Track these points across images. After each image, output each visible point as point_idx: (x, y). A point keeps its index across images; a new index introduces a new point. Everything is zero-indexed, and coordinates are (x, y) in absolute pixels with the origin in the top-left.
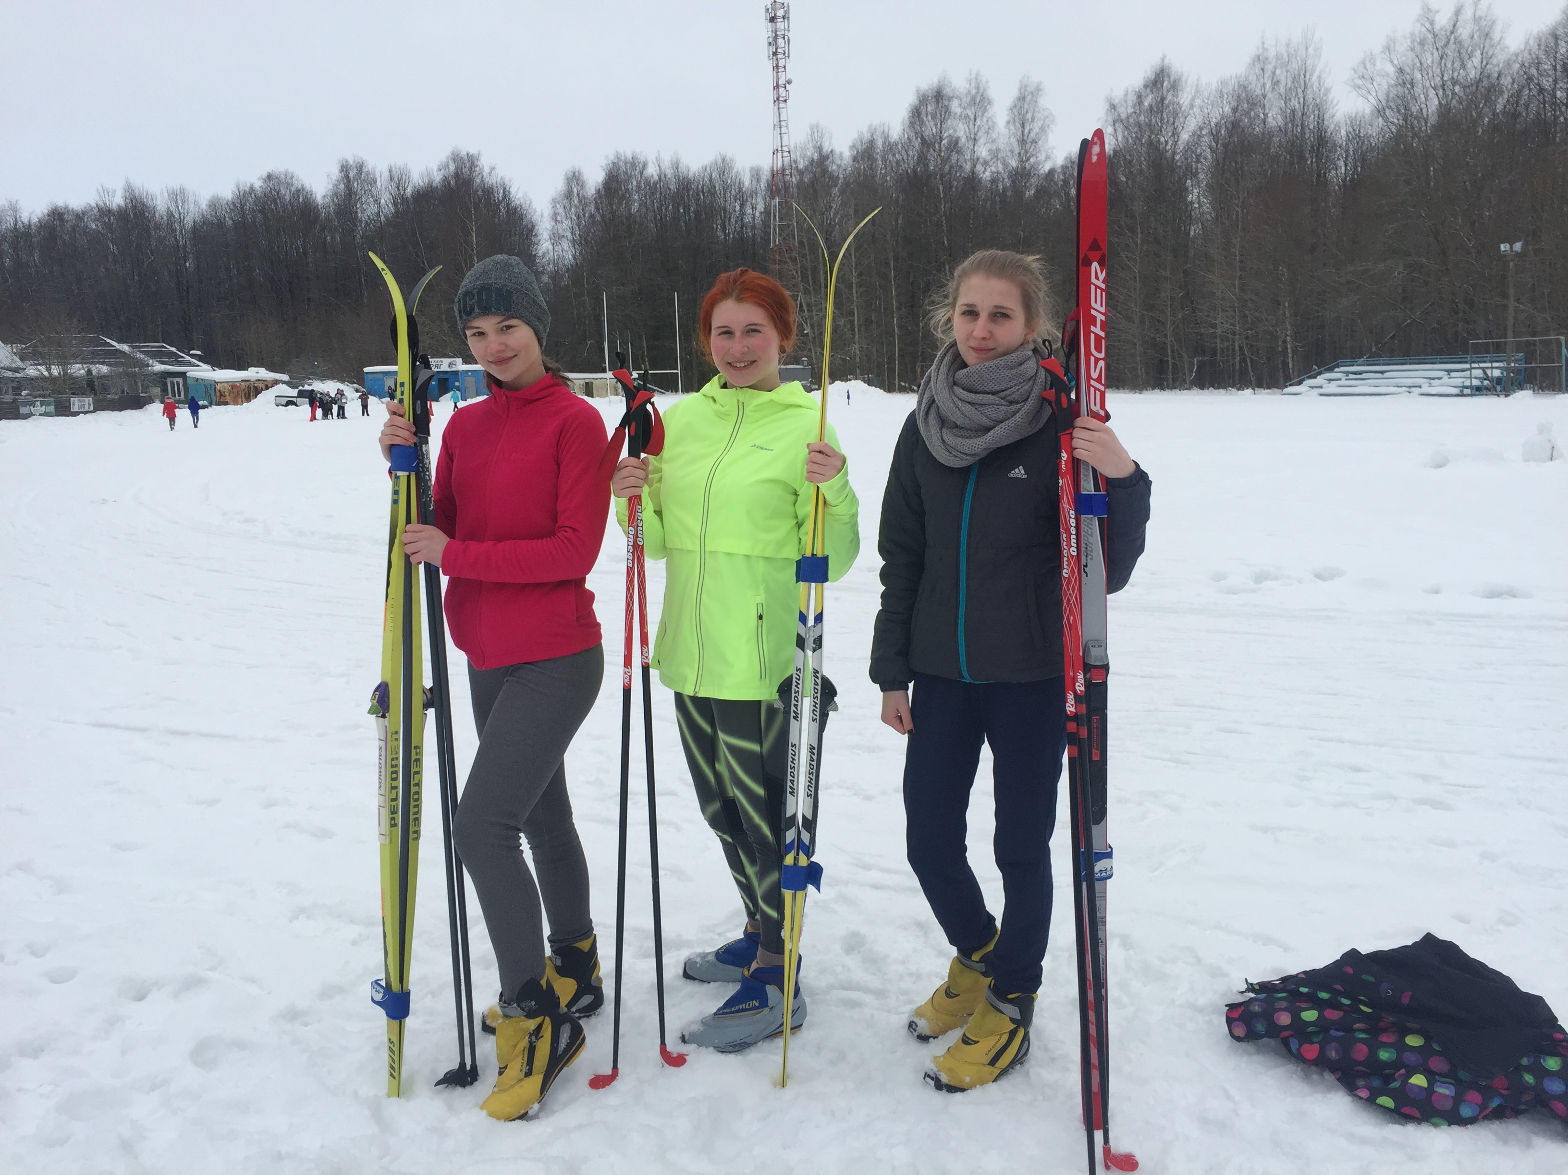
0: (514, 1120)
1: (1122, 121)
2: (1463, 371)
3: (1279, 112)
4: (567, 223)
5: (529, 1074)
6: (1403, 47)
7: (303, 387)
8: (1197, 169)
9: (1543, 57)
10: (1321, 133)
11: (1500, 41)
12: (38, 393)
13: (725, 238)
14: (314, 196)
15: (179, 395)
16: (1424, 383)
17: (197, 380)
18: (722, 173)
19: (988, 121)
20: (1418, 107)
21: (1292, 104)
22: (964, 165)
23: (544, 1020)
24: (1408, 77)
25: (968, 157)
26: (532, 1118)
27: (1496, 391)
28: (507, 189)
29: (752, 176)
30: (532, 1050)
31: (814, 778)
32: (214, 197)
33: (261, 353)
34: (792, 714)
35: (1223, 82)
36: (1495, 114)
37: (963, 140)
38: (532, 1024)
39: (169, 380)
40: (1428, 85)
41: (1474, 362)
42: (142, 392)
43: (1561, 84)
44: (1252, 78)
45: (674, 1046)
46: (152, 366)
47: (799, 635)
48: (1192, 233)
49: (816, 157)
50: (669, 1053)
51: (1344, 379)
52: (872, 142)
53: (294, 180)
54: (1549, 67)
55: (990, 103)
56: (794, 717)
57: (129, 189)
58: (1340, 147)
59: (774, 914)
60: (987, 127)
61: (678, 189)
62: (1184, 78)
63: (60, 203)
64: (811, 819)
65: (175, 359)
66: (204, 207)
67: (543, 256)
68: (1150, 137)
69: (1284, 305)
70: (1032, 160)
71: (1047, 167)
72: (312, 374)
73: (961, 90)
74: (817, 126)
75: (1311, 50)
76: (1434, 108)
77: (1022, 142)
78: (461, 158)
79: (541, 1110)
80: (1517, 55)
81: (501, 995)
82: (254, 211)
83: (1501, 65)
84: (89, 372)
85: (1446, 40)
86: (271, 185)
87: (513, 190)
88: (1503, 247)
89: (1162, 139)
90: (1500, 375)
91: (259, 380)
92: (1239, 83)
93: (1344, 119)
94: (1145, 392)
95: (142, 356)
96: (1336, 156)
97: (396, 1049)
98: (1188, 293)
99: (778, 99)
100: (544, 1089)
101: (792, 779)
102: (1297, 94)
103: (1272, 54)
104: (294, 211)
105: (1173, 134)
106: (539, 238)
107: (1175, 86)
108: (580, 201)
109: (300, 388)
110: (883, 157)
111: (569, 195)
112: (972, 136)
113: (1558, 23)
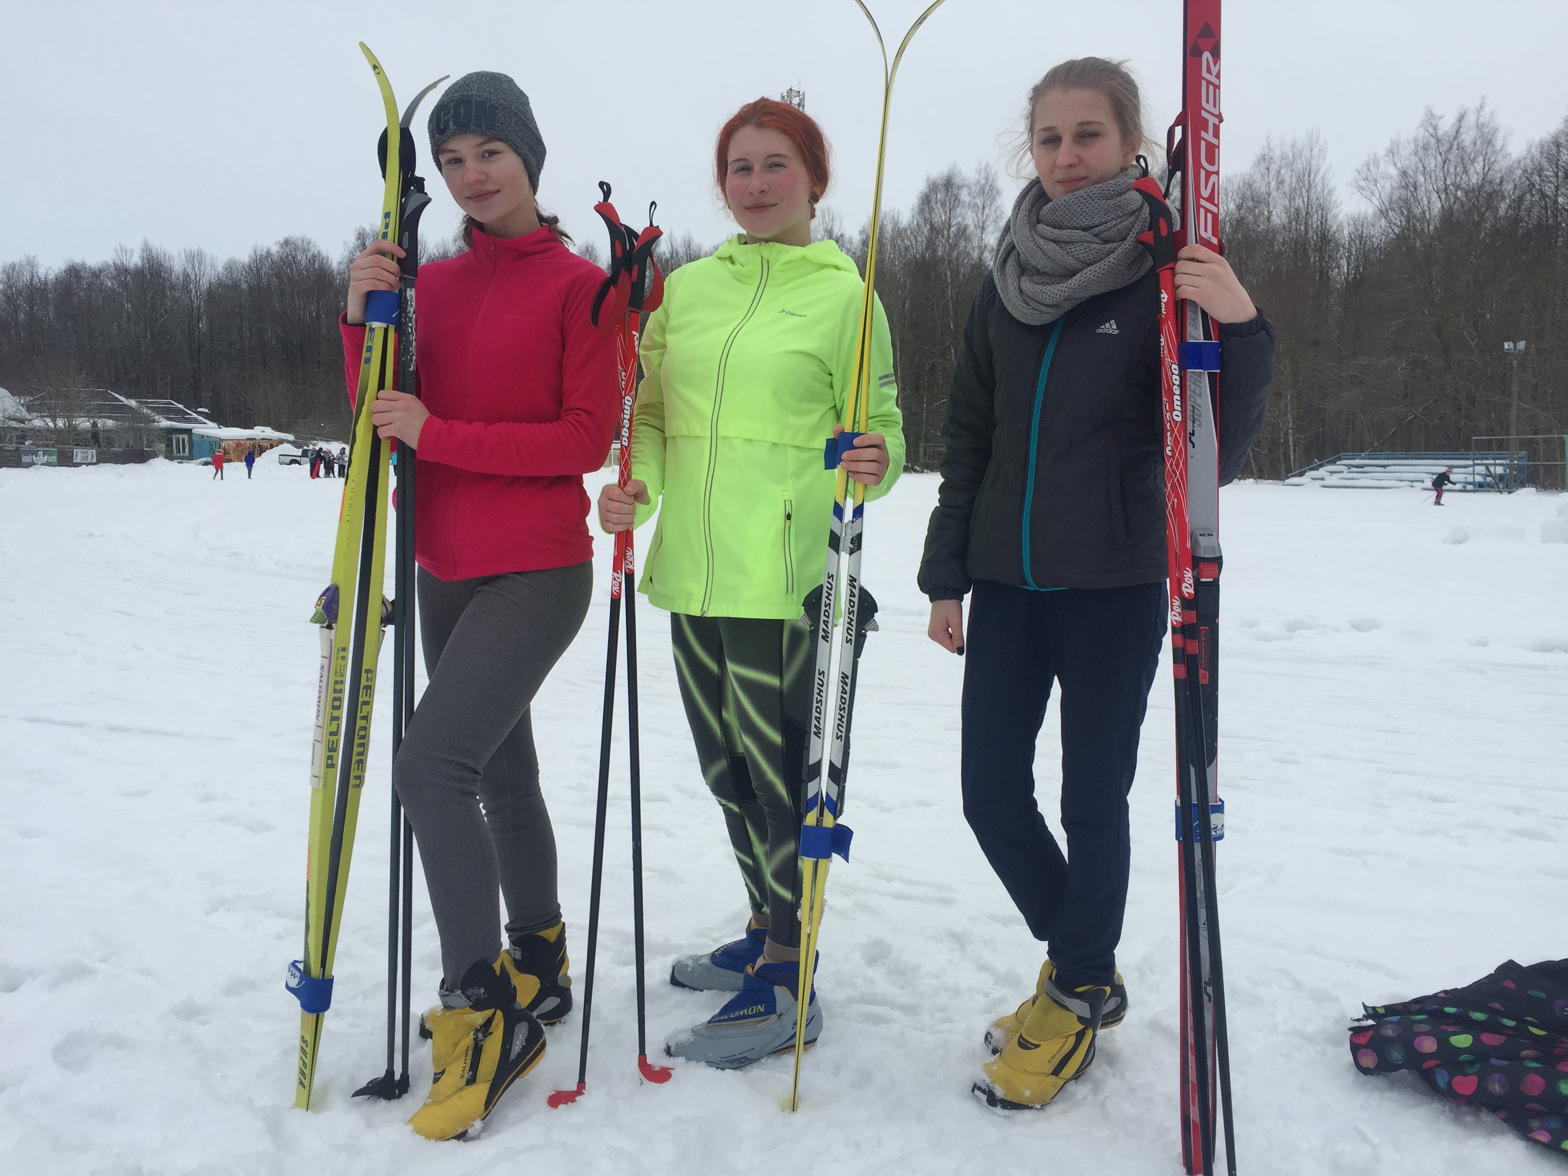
0: (448, 1140)
2: (1465, 467)
3: (1284, 210)
5: (471, 1081)
7: (308, 447)
9: (1546, 165)
10: (1324, 232)
11: (1502, 148)
12: (41, 442)
14: (330, 262)
15: (184, 452)
16: (1427, 478)
17: (203, 436)
19: (996, 211)
20: (1420, 210)
21: (1296, 203)
22: (972, 252)
23: (494, 1013)
24: (1411, 180)
25: (976, 244)
26: (472, 1139)
27: (1499, 488)
30: (477, 1051)
31: (845, 715)
32: (230, 260)
33: (269, 413)
34: (821, 633)
36: (1497, 218)
37: (971, 228)
38: (479, 1018)
39: (174, 436)
40: (1431, 188)
41: (1478, 459)
42: (146, 447)
43: (1563, 190)
44: (1257, 177)
45: (656, 1058)
46: (159, 422)
47: (832, 533)
50: (650, 1065)
51: (1346, 471)
53: (311, 246)
54: (1552, 174)
55: (998, 193)
56: (823, 637)
57: (147, 249)
58: (1343, 247)
59: (787, 895)
60: (995, 216)
63: (78, 260)
64: (840, 767)
65: (182, 416)
66: (220, 269)
69: (1286, 398)
72: (318, 435)
73: (971, 180)
75: (1315, 151)
76: (1437, 211)
79: (484, 1129)
80: (1519, 162)
81: (443, 981)
82: (269, 275)
83: (1503, 172)
84: (95, 425)
85: (1449, 145)
86: (288, 250)
88: (1506, 345)
90: (1504, 472)
91: (264, 439)
92: (1243, 181)
93: (1347, 219)
95: (149, 411)
96: (1339, 256)
97: (309, 1050)
100: (490, 1101)
101: (818, 715)
102: (1301, 195)
103: (1277, 154)
104: (309, 277)
109: (305, 448)
110: (893, 242)
112: (981, 224)
113: (1560, 132)
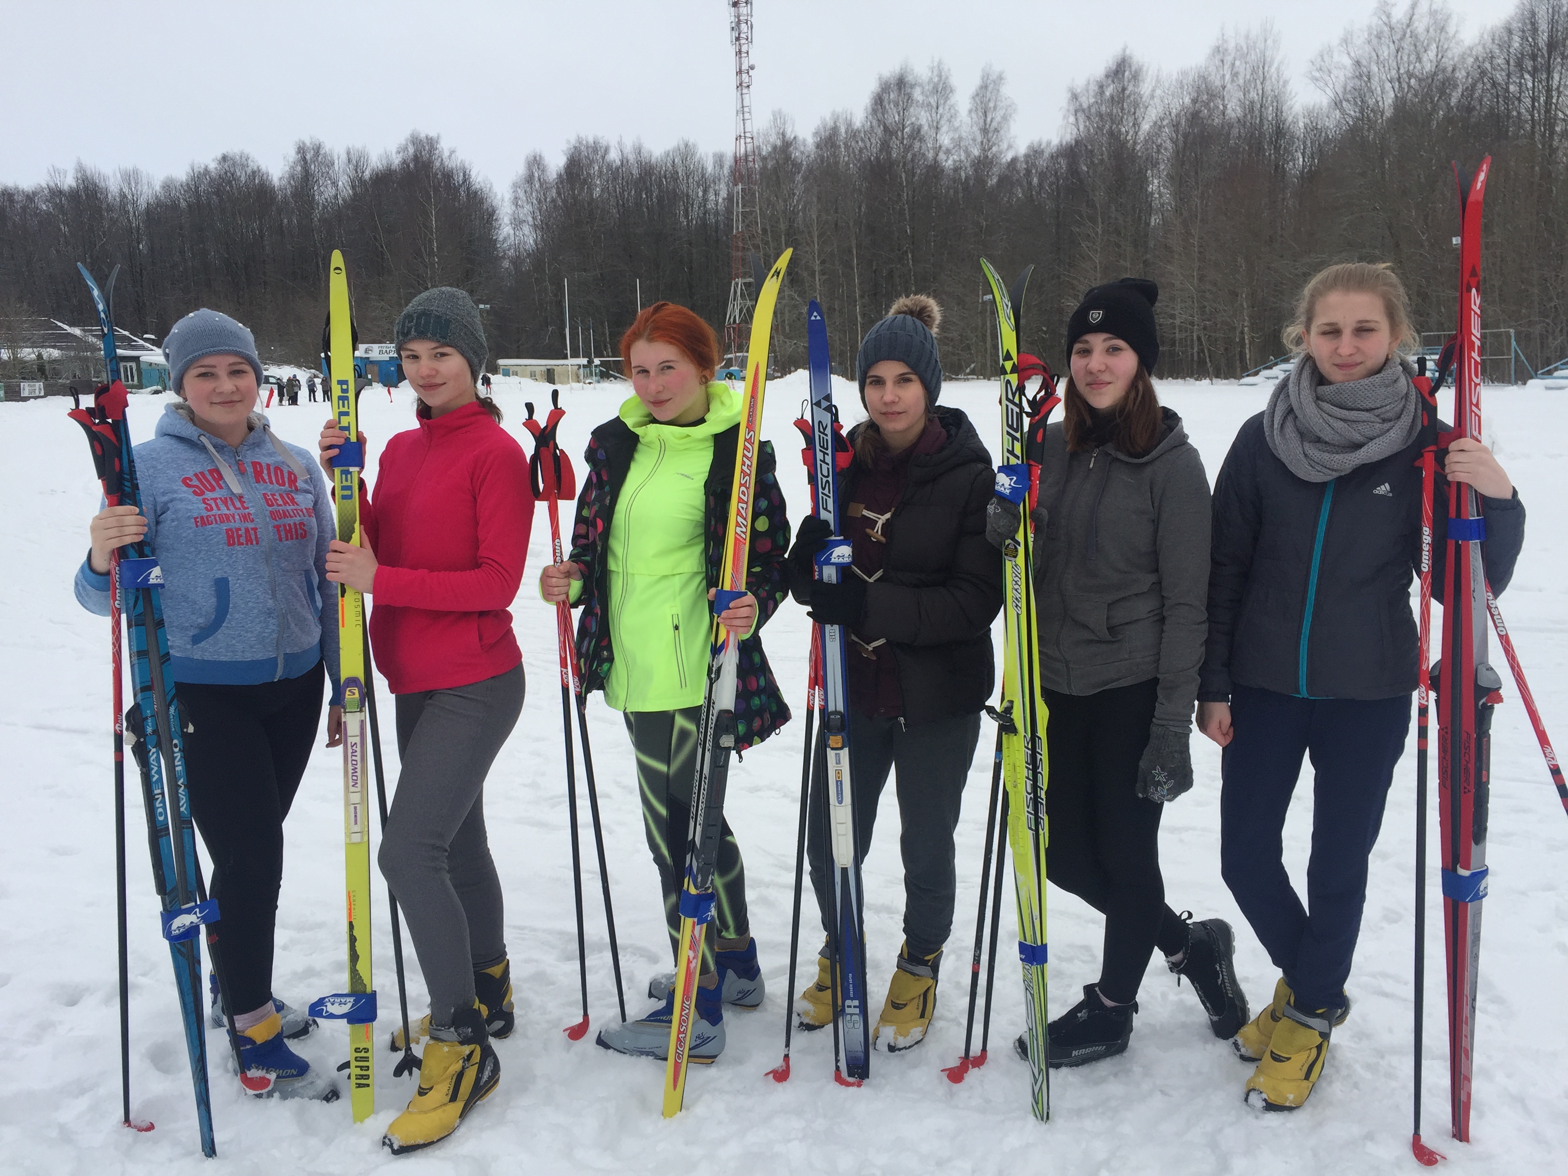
1: (1083, 111)
3: (1238, 103)
4: (528, 208)
5: (453, 1099)
6: (1360, 39)
8: (1157, 159)
9: (1497, 51)
10: (1279, 125)
11: (1455, 34)
13: (688, 224)
14: (270, 178)
15: (132, 380)
17: (150, 364)
18: (684, 159)
19: (950, 109)
20: (1374, 100)
21: (1251, 96)
22: (927, 153)
23: (475, 1050)
24: (1365, 69)
28: (468, 171)
29: (715, 163)
30: (460, 1076)
32: (168, 179)
35: (1184, 73)
37: (926, 128)
38: (466, 1050)
39: (121, 365)
40: (1384, 78)
42: (94, 377)
44: (1212, 69)
48: (1153, 224)
49: (779, 143)
52: (835, 130)
53: (249, 161)
54: (1503, 61)
55: (952, 91)
57: (81, 169)
58: (1298, 139)
60: (949, 115)
61: (640, 175)
62: (1145, 69)
63: (10, 184)
65: (129, 344)
66: (157, 188)
67: (503, 242)
68: (1111, 127)
69: (1242, 296)
70: (994, 149)
71: (1009, 157)
74: (780, 112)
75: (1269, 42)
77: (985, 131)
78: (421, 141)
80: (1471, 49)
82: (209, 193)
83: (1456, 59)
84: (40, 356)
85: (1402, 33)
86: (226, 166)
87: (473, 174)
88: (1454, 240)
89: (1123, 130)
92: (1199, 74)
93: (1302, 111)
95: (94, 339)
96: (1294, 148)
99: (741, 84)
102: (1256, 86)
103: (1231, 45)
104: (249, 193)
105: (1134, 124)
106: (500, 222)
107: (1136, 77)
108: (541, 185)
110: (845, 144)
111: (530, 179)
112: (935, 124)
113: (1512, 18)
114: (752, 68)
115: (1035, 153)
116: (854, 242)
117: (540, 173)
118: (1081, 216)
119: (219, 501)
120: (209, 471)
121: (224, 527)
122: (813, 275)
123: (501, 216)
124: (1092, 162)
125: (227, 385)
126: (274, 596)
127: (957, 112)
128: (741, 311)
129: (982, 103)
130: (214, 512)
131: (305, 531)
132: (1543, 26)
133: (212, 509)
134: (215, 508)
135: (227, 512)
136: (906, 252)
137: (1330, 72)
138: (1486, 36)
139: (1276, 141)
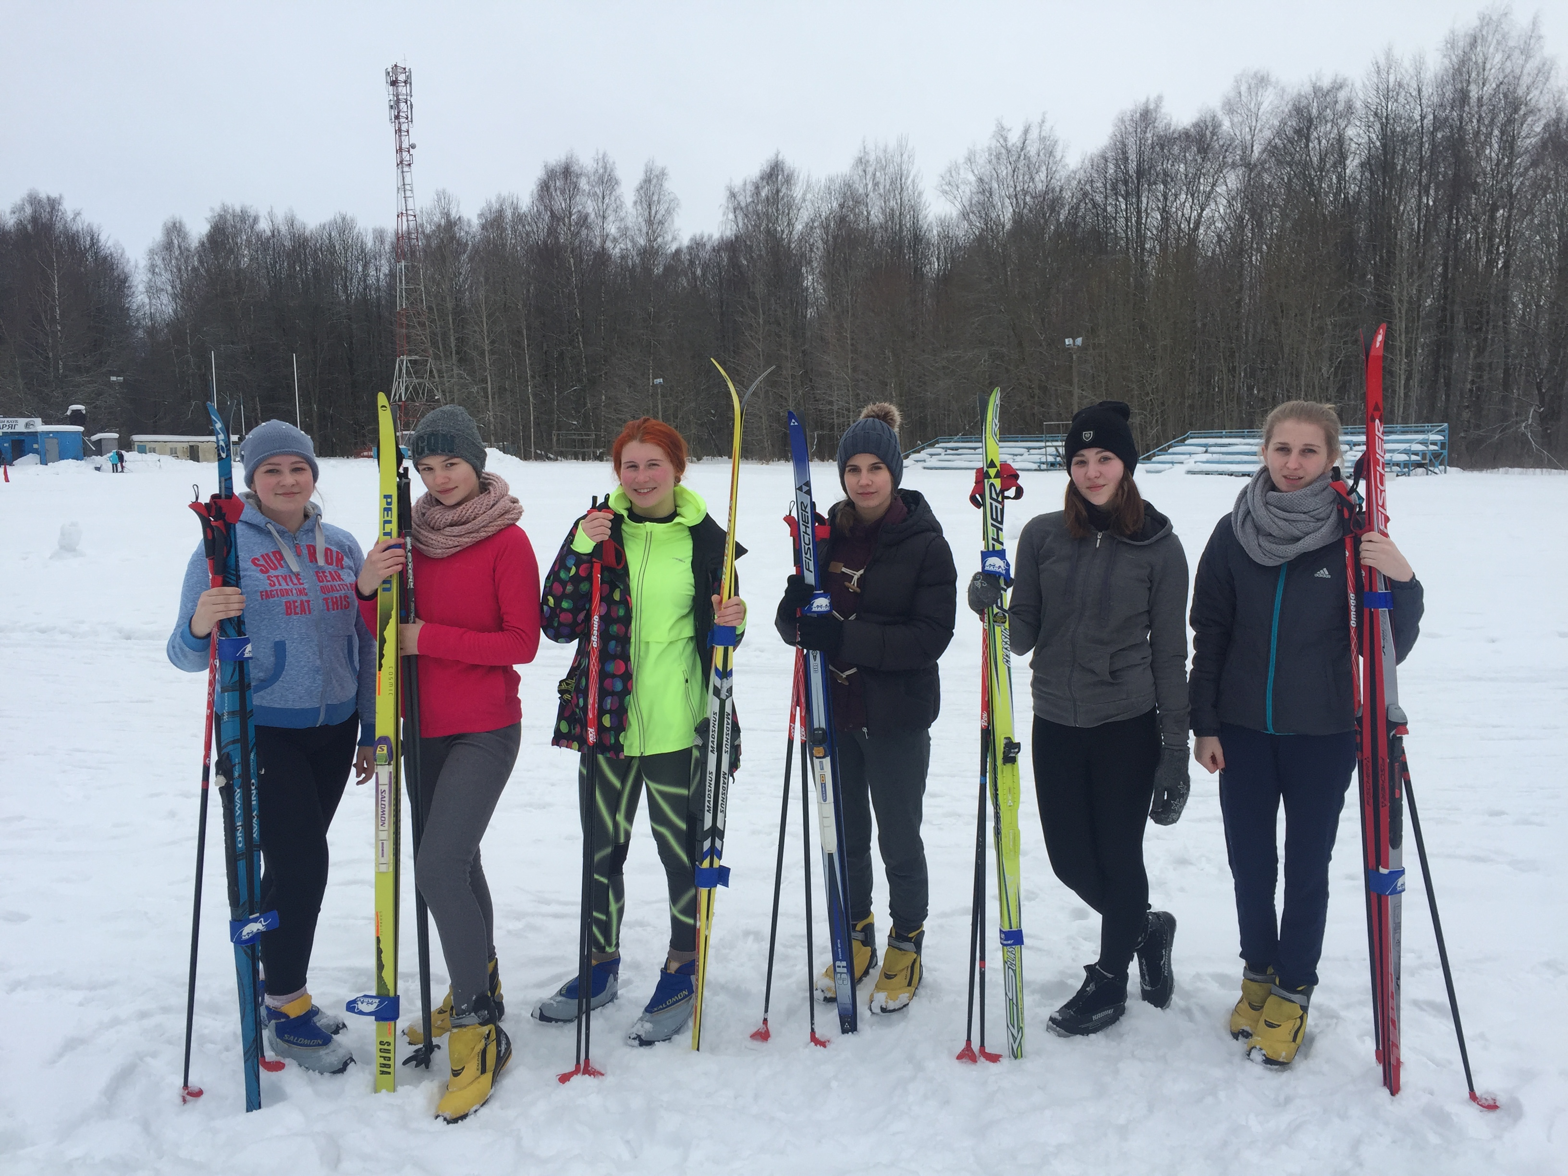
1: (741, 209)
2: (1040, 448)
3: (880, 210)
4: (166, 276)
5: (484, 1072)
6: (982, 159)
8: (811, 257)
9: (1095, 175)
10: (916, 231)
11: (1061, 159)
13: (347, 299)
18: (342, 232)
19: (616, 200)
20: (996, 214)
21: (891, 204)
22: (594, 240)
23: (492, 1027)
24: (987, 186)
25: (597, 233)
28: (96, 235)
29: (375, 238)
30: (484, 1052)
35: (831, 180)
36: (1059, 224)
37: (593, 216)
38: (486, 1030)
40: (1003, 194)
41: (1048, 441)
44: (856, 178)
48: (809, 316)
49: (443, 222)
51: (943, 454)
52: (501, 213)
54: (1101, 185)
55: (617, 183)
58: (933, 245)
59: (690, 921)
60: (615, 206)
61: (293, 247)
62: (796, 174)
67: (137, 310)
68: (767, 226)
69: (890, 386)
70: (659, 240)
71: (674, 247)
73: (589, 169)
74: (444, 192)
75: (905, 157)
76: (1009, 215)
77: (650, 222)
78: (40, 201)
80: (1075, 172)
83: (1063, 181)
85: (1017, 156)
87: (103, 238)
88: (1068, 341)
89: (779, 229)
92: (844, 181)
93: (935, 220)
94: (771, 462)
96: (930, 253)
98: (806, 372)
99: (401, 162)
100: (493, 1085)
102: (894, 196)
103: (872, 157)
105: (788, 224)
106: (133, 289)
107: (788, 180)
108: (181, 253)
110: (513, 227)
111: (168, 246)
112: (601, 213)
113: (1107, 148)
114: (413, 146)
115: (697, 245)
116: (524, 324)
117: (180, 240)
118: (743, 307)
119: (280, 578)
120: (273, 553)
121: (284, 600)
122: (482, 354)
123: (135, 283)
124: (752, 257)
125: (289, 479)
126: (321, 658)
127: (622, 203)
128: (407, 389)
129: (646, 195)
130: (276, 588)
131: (348, 603)
132: (1132, 156)
133: (275, 585)
134: (277, 583)
135: (287, 587)
136: (577, 335)
137: (958, 187)
138: (1086, 162)
139: (914, 246)
